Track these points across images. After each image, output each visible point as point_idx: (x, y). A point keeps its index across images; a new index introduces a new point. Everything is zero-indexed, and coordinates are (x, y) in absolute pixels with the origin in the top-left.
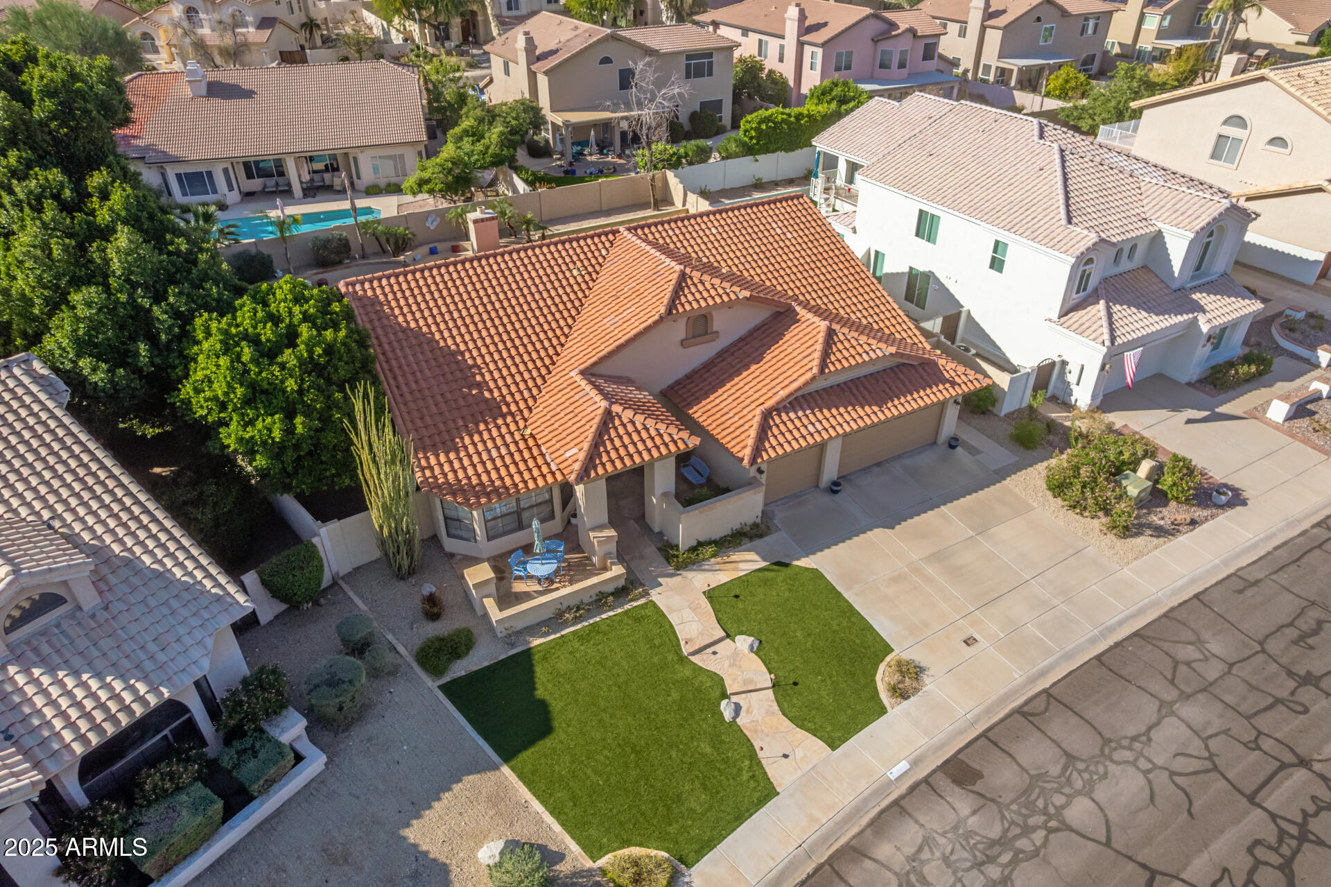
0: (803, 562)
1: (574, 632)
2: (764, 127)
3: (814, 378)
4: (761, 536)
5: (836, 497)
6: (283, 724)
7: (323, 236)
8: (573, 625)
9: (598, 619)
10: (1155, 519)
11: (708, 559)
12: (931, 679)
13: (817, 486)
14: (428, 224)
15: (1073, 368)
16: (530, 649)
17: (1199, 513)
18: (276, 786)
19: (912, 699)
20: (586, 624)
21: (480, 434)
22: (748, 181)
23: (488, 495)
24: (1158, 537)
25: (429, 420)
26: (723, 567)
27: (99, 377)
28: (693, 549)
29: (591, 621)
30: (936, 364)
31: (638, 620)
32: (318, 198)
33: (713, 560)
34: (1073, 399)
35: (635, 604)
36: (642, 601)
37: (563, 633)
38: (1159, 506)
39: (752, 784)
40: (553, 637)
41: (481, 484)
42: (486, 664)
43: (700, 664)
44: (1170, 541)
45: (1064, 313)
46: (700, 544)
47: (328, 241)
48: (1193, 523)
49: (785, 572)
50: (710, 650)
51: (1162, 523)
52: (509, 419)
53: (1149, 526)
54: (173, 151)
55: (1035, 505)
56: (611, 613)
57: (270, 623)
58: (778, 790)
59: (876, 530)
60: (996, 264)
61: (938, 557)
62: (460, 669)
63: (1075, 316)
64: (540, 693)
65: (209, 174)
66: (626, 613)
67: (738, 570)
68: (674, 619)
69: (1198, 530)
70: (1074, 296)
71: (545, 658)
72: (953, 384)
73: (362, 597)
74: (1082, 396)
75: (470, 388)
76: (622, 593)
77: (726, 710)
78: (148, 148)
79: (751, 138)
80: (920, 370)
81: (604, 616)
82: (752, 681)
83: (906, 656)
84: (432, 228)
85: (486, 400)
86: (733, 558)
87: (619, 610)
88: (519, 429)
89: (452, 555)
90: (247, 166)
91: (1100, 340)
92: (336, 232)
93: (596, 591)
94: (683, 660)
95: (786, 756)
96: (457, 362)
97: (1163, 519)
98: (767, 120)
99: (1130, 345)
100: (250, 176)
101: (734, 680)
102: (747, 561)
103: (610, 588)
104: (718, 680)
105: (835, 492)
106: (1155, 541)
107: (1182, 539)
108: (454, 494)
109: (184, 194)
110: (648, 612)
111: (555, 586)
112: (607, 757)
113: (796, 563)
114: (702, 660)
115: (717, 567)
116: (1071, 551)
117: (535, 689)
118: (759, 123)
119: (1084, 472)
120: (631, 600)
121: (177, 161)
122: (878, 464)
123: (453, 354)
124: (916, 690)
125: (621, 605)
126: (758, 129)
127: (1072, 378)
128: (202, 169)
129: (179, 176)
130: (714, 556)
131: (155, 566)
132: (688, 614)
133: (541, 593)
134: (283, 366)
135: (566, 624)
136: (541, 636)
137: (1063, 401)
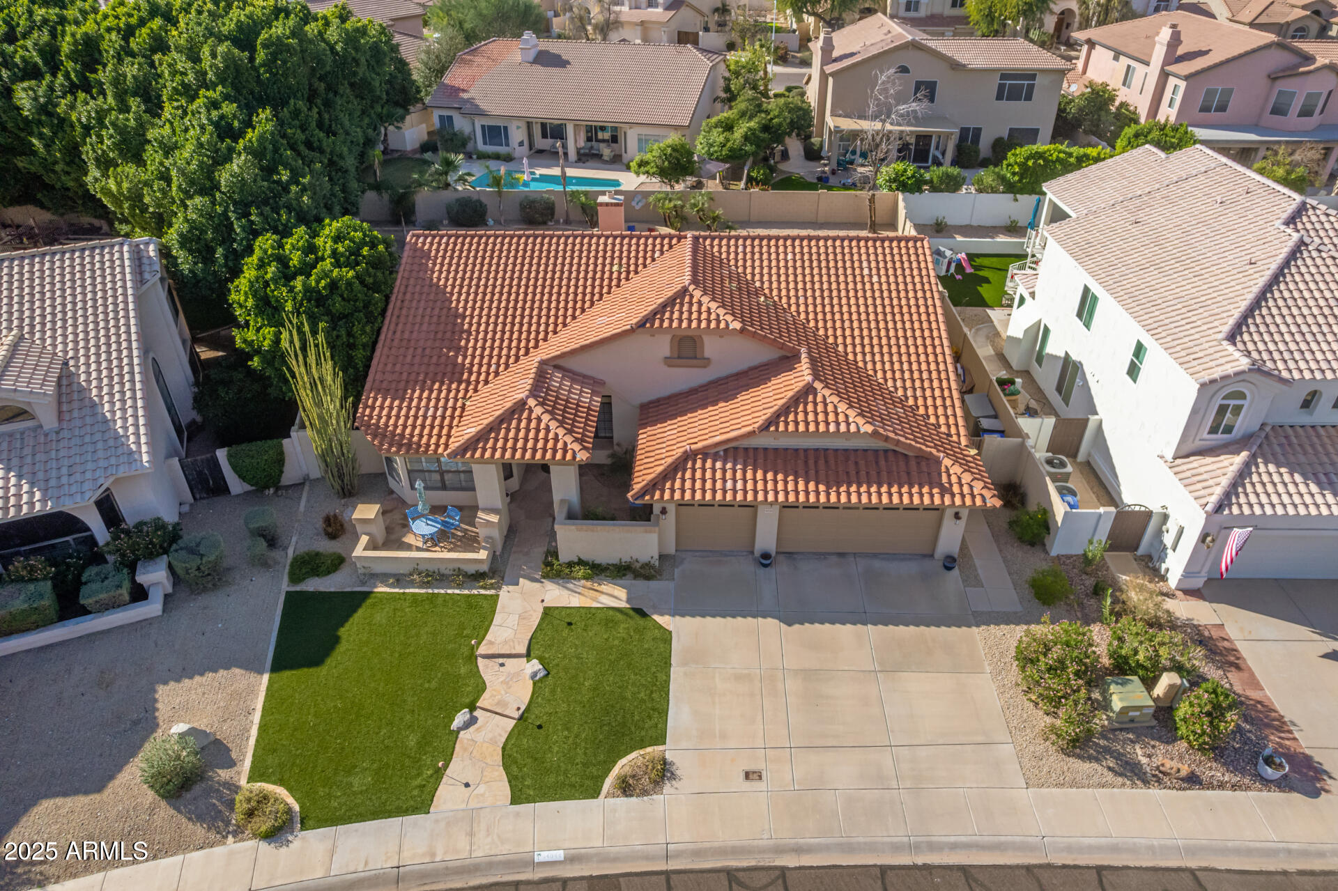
0: (663, 620)
1: (414, 595)
2: (1030, 163)
3: (752, 433)
4: (648, 578)
5: (762, 571)
6: (150, 568)
7: (532, 197)
8: (420, 587)
9: (442, 591)
10: (1139, 754)
11: (579, 579)
12: (672, 791)
13: (752, 553)
14: (634, 204)
15: (1172, 527)
16: (372, 592)
17: (1214, 771)
18: (112, 611)
19: (634, 799)
20: (430, 591)
21: (431, 391)
22: (1003, 221)
23: (400, 446)
24: (1117, 774)
25: (398, 367)
26: (586, 592)
27: (185, 268)
28: (570, 565)
29: (436, 591)
30: (938, 462)
31: (470, 606)
32: (588, 164)
33: (583, 582)
34: (1164, 566)
35: (483, 592)
36: (492, 592)
37: (407, 591)
38: (1160, 739)
39: (416, 792)
40: (397, 590)
41: (402, 435)
42: (332, 590)
43: (481, 668)
44: (1134, 785)
45: (1183, 454)
46: (581, 562)
47: (533, 202)
48: (1193, 780)
49: (641, 622)
50: (501, 660)
51: (1144, 760)
52: (463, 386)
53: (1118, 756)
54: (483, 105)
55: (988, 669)
56: (457, 591)
57: (238, 496)
58: (432, 810)
59: (769, 620)
60: (1133, 371)
61: (807, 675)
62: (313, 585)
63: (1196, 462)
64: (342, 632)
65: (506, 128)
66: (469, 596)
67: (595, 600)
68: (498, 619)
69: (1194, 794)
70: (1205, 436)
71: (374, 605)
72: (944, 491)
73: (308, 501)
74: (1175, 565)
75: (449, 350)
76: (477, 577)
77: (460, 718)
78: (468, 101)
79: (1014, 174)
80: (913, 463)
81: (449, 591)
82: (505, 705)
83: (668, 756)
84: (637, 208)
85: (455, 364)
86: (604, 588)
87: (466, 592)
88: (464, 398)
89: (392, 492)
90: (543, 126)
91: (1203, 501)
92: (546, 196)
93: (456, 566)
94: (472, 658)
95: (467, 785)
96: (455, 324)
97: (1149, 756)
98: (1040, 155)
99: (1242, 521)
100: (544, 136)
101: (493, 696)
102: (613, 596)
103: (471, 569)
104: (481, 688)
105: (765, 566)
106: (1110, 776)
107: (1155, 793)
108: (375, 436)
109: (485, 143)
110: (485, 604)
111: (437, 548)
112: (335, 707)
113: (656, 617)
114: (486, 667)
115: (580, 590)
116: (980, 739)
117: (342, 626)
118: (1027, 159)
119: (1056, 652)
120: (482, 587)
121: (483, 114)
122: (841, 555)
123: (456, 316)
124: (645, 793)
125: (470, 588)
126: (1023, 165)
127: (1168, 539)
128: (501, 123)
129: (483, 127)
130: (586, 578)
131: (108, 414)
132: (513, 620)
133: (418, 549)
134: (291, 290)
135: (412, 584)
136: (387, 586)
137: (1151, 565)
